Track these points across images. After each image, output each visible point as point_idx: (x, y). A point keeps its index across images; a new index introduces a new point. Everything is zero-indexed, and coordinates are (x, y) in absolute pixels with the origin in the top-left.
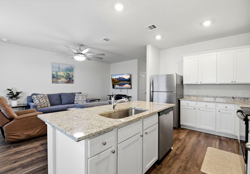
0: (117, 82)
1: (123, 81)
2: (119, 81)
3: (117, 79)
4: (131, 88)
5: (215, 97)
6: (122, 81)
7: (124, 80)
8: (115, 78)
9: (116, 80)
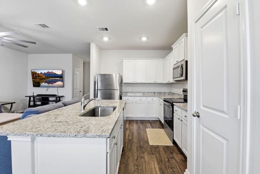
0: (44, 79)
1: (53, 77)
2: (48, 78)
3: (45, 74)
4: (63, 87)
5: (144, 93)
6: (51, 78)
7: (56, 76)
8: (41, 73)
9: (42, 75)
